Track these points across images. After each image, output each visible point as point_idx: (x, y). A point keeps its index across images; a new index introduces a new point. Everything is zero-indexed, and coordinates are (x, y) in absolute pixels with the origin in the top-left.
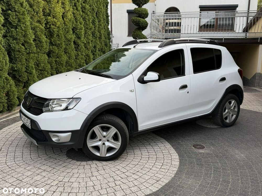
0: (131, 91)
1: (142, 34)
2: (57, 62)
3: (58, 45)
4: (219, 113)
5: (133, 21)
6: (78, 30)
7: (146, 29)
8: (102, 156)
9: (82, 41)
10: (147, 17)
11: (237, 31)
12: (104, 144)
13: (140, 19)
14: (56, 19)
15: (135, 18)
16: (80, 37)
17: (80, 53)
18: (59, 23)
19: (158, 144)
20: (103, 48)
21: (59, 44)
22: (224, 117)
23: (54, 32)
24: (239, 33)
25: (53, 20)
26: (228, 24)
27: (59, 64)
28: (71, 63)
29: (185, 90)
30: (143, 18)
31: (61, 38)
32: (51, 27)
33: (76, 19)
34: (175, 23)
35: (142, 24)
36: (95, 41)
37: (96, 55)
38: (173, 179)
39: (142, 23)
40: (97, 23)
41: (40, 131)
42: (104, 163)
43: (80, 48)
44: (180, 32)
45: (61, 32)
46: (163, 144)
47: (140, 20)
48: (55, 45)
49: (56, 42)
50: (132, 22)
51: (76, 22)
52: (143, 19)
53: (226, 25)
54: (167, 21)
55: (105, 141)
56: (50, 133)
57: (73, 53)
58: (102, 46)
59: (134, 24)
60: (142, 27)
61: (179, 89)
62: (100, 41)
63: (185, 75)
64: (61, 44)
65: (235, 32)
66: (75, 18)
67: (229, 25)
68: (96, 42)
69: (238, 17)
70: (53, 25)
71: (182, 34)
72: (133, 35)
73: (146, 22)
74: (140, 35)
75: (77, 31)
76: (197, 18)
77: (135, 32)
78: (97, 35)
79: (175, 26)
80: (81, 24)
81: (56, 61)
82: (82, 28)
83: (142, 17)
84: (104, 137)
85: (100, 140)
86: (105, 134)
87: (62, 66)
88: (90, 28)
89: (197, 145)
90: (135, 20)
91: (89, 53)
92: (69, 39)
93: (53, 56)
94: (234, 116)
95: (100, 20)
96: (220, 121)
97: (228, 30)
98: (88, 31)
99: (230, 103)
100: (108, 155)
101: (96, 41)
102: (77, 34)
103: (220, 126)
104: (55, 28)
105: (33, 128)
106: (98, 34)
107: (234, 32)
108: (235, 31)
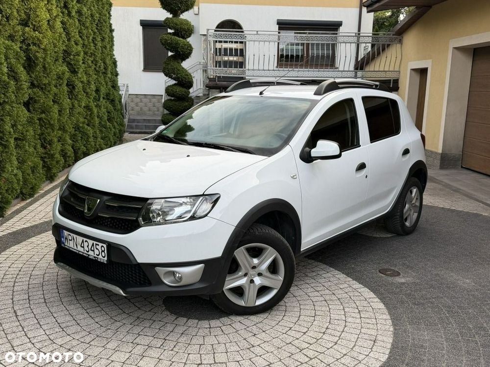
0: (293, 177)
1: (183, 68)
2: (42, 122)
3: (44, 87)
4: (399, 211)
5: (165, 42)
6: (72, 57)
7: (188, 58)
8: (248, 306)
9: (80, 78)
10: (190, 37)
11: (341, 68)
12: (252, 281)
13: (178, 38)
14: (39, 32)
15: (168, 37)
16: (76, 70)
17: (76, 102)
18: (45, 41)
19: (320, 273)
20: (111, 93)
21: (45, 85)
22: (405, 217)
23: (37, 58)
24: (344, 71)
25: (34, 35)
26: (323, 55)
27: (47, 126)
28: (63, 123)
29: (364, 172)
30: (183, 38)
31: (50, 72)
32: (31, 50)
33: (68, 34)
34: (231, 49)
35: (183, 49)
36: (97, 78)
37: (100, 106)
38: (396, 335)
39: (182, 46)
40: (99, 44)
41: (135, 265)
42: (254, 319)
43: (76, 94)
44: (245, 68)
45: (48, 60)
46: (328, 272)
47: (179, 42)
48: (38, 87)
49: (41, 80)
50: (163, 44)
51: (69, 40)
52: (184, 40)
53: (323, 56)
54: (218, 45)
55: (254, 275)
56: (158, 269)
57: (67, 102)
58: (109, 90)
59: (165, 47)
60: (183, 54)
61: (356, 171)
62: (105, 77)
63: (360, 146)
64: (49, 84)
65: (338, 70)
66: (66, 33)
67: (328, 56)
68: (98, 81)
69: (342, 43)
70: (34, 44)
71: (249, 70)
72: (164, 68)
73: (190, 46)
74: (179, 70)
75: (70, 59)
76: (275, 42)
77: (168, 64)
78: (100, 67)
79: (231, 55)
80: (77, 44)
81: (40, 119)
82: (80, 52)
83: (182, 35)
84: (254, 267)
85: (246, 275)
86: (256, 261)
87: (52, 130)
88: (91, 53)
89: (386, 270)
90: (168, 41)
91: (89, 102)
92: (60, 73)
93: (34, 110)
94: (416, 215)
95: (103, 37)
96: (399, 224)
97: (327, 66)
98: (88, 59)
99: (411, 192)
100: (260, 302)
101: (100, 79)
102: (71, 64)
103: (395, 233)
104: (38, 52)
105: (113, 260)
106: (102, 64)
107: (336, 70)
108: (337, 68)
